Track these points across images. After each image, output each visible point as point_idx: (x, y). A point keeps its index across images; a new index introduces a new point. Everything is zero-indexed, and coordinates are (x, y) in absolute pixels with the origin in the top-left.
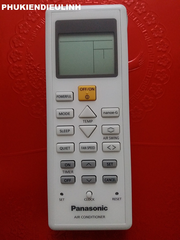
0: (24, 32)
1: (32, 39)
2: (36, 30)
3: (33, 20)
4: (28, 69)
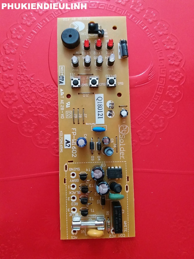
0: (17, 37)
1: (27, 46)
2: (31, 35)
3: (29, 24)
4: (20, 79)
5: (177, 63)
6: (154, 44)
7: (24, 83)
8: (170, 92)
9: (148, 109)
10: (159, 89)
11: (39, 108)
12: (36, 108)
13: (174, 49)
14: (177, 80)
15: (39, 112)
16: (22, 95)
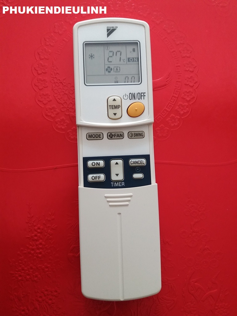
0: (50, 44)
2: (63, 43)
3: (61, 32)
4: (53, 82)
5: (191, 70)
6: (173, 52)
7: (57, 85)
8: (185, 94)
9: (165, 110)
10: (175, 92)
11: (71, 108)
12: (68, 107)
13: (190, 57)
14: (191, 84)
15: (71, 111)
16: (55, 96)
